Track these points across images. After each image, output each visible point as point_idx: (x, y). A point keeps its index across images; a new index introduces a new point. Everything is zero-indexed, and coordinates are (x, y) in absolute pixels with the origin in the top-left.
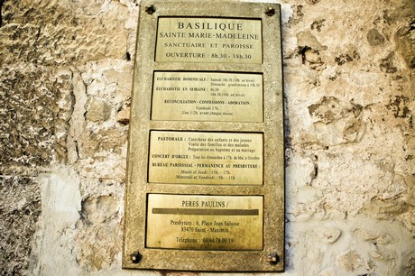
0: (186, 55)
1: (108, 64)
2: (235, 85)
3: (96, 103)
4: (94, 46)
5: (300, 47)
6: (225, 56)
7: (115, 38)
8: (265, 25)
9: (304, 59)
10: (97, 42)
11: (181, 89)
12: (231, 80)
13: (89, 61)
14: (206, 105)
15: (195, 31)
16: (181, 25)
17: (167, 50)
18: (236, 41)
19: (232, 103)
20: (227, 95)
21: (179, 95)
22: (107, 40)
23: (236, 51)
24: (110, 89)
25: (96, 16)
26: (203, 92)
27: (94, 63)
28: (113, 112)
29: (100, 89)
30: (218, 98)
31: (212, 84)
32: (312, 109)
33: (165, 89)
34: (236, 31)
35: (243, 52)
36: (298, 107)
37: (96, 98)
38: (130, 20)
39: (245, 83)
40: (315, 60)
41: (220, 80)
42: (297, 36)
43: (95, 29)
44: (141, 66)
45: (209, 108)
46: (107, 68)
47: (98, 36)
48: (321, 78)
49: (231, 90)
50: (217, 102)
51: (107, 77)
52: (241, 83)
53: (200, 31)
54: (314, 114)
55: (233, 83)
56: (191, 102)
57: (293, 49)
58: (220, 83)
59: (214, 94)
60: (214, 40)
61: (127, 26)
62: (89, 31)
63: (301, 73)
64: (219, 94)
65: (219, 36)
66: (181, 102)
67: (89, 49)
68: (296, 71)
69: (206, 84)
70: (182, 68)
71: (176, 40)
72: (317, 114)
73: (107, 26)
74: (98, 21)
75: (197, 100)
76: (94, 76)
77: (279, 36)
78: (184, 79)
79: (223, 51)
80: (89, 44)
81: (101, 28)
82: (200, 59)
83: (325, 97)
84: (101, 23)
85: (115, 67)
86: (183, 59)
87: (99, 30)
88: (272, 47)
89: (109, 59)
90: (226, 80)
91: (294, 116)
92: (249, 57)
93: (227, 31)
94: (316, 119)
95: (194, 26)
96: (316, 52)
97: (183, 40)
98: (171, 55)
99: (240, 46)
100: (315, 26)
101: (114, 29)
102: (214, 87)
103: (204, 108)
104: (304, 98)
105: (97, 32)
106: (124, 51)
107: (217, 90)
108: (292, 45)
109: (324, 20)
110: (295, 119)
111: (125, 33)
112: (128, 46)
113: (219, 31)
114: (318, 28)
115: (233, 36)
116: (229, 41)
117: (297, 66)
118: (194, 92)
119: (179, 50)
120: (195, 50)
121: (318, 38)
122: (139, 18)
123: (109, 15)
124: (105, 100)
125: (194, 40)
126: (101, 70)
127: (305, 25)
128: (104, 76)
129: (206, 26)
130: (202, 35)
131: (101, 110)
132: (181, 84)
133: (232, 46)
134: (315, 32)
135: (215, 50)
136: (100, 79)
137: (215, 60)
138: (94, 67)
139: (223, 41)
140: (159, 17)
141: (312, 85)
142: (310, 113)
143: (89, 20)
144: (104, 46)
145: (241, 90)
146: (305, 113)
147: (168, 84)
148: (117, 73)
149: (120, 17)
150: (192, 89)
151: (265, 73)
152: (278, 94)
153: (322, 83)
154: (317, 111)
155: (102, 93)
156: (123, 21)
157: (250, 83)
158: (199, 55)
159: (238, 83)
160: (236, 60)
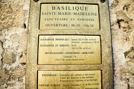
0: (57, 25)
1: (14, 30)
2: (85, 42)
3: (8, 53)
4: (6, 21)
5: (118, 20)
6: (79, 25)
7: (17, 16)
8: (101, 8)
9: (120, 26)
10: (8, 18)
11: (55, 46)
12: (83, 39)
13: (3, 29)
14: (69, 55)
15: (62, 11)
16: (54, 8)
17: (46, 22)
18: (85, 17)
19: (84, 53)
20: (81, 48)
21: (53, 49)
22: (13, 17)
23: (85, 22)
24: (15, 45)
25: (7, 3)
26: (67, 47)
27: (6, 30)
28: (17, 58)
29: (10, 45)
30: (76, 51)
31: (72, 42)
32: (126, 54)
33: (45, 46)
34: (84, 11)
35: (89, 23)
36: (119, 53)
37: (8, 50)
38: (26, 5)
39: (91, 41)
40: (126, 26)
41: (76, 40)
42: (116, 13)
43: (6, 10)
44: (31, 32)
45: (71, 57)
46: (13, 33)
47: (8, 15)
48: (130, 37)
49: (83, 46)
50: (75, 53)
51: (14, 38)
52: (88, 41)
53: (64, 11)
54: (127, 57)
55: (84, 41)
56: (61, 53)
57: (115, 21)
58: (77, 41)
59: (74, 48)
60: (73, 16)
61: (24, 9)
62: (3, 12)
63: (119, 34)
64: (77, 48)
65: (75, 14)
66: (55, 53)
67: (3, 22)
68: (117, 33)
69: (69, 43)
70: (55, 33)
71: (51, 16)
72: (129, 57)
73: (13, 9)
74: (8, 6)
75: (64, 52)
76: (6, 37)
77: (108, 14)
78: (56, 40)
79: (78, 22)
80: (3, 19)
81: (10, 10)
82: (65, 28)
83: (132, 47)
84: (10, 7)
85: (18, 33)
86: (56, 28)
87: (9, 11)
88: (105, 20)
89: (14, 28)
90: (80, 40)
91: (116, 58)
92: (92, 26)
93: (80, 11)
94: (128, 59)
95: (61, 8)
96: (127, 22)
97: (55, 16)
98: (48, 25)
99: (87, 20)
100: (125, 8)
101: (17, 10)
102: (74, 44)
103: (68, 57)
104: (121, 48)
105: (8, 12)
106: (22, 23)
107: (75, 45)
108: (114, 18)
109: (130, 5)
110: (117, 60)
111: (23, 13)
112: (25, 20)
113: (75, 11)
114: (127, 9)
115: (83, 14)
116: (81, 17)
117: (117, 30)
118: (62, 47)
119: (53, 22)
120: (62, 22)
121: (127, 15)
122: (30, 4)
123: (14, 3)
124: (12, 51)
125: (61, 17)
126: (10, 34)
127: (120, 8)
128: (12, 38)
129: (68, 8)
130: (66, 14)
131: (11, 57)
132: (55, 42)
133: (83, 20)
134: (125, 11)
135: (73, 22)
136: (9, 39)
137: (73, 28)
138: (6, 33)
139: (78, 17)
140: (41, 4)
141: (125, 41)
142: (125, 56)
143: (3, 6)
144: (11, 20)
145: (89, 45)
146: (122, 56)
147: (47, 43)
148: (19, 36)
149: (20, 4)
150: (61, 46)
151: (102, 35)
152: (109, 48)
153: (130, 39)
154: (128, 55)
155: (11, 47)
156: (22, 6)
157: (93, 41)
158: (64, 25)
159: (87, 41)
160: (86, 28)
